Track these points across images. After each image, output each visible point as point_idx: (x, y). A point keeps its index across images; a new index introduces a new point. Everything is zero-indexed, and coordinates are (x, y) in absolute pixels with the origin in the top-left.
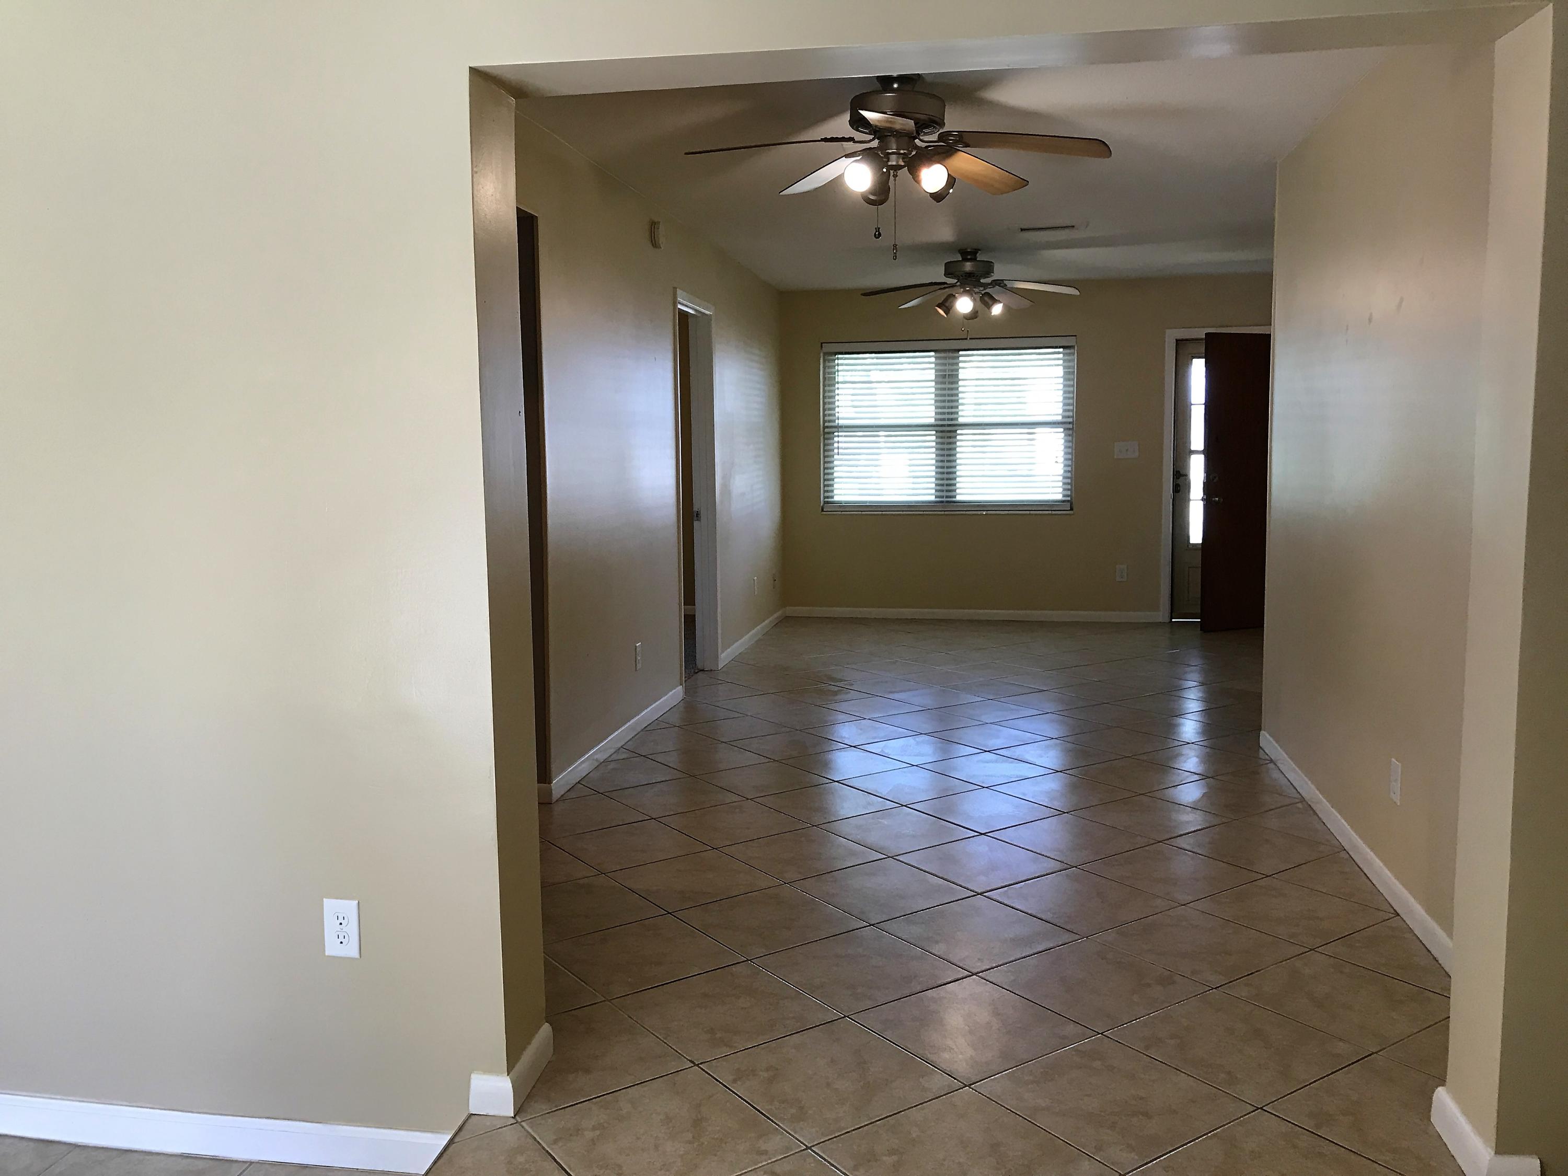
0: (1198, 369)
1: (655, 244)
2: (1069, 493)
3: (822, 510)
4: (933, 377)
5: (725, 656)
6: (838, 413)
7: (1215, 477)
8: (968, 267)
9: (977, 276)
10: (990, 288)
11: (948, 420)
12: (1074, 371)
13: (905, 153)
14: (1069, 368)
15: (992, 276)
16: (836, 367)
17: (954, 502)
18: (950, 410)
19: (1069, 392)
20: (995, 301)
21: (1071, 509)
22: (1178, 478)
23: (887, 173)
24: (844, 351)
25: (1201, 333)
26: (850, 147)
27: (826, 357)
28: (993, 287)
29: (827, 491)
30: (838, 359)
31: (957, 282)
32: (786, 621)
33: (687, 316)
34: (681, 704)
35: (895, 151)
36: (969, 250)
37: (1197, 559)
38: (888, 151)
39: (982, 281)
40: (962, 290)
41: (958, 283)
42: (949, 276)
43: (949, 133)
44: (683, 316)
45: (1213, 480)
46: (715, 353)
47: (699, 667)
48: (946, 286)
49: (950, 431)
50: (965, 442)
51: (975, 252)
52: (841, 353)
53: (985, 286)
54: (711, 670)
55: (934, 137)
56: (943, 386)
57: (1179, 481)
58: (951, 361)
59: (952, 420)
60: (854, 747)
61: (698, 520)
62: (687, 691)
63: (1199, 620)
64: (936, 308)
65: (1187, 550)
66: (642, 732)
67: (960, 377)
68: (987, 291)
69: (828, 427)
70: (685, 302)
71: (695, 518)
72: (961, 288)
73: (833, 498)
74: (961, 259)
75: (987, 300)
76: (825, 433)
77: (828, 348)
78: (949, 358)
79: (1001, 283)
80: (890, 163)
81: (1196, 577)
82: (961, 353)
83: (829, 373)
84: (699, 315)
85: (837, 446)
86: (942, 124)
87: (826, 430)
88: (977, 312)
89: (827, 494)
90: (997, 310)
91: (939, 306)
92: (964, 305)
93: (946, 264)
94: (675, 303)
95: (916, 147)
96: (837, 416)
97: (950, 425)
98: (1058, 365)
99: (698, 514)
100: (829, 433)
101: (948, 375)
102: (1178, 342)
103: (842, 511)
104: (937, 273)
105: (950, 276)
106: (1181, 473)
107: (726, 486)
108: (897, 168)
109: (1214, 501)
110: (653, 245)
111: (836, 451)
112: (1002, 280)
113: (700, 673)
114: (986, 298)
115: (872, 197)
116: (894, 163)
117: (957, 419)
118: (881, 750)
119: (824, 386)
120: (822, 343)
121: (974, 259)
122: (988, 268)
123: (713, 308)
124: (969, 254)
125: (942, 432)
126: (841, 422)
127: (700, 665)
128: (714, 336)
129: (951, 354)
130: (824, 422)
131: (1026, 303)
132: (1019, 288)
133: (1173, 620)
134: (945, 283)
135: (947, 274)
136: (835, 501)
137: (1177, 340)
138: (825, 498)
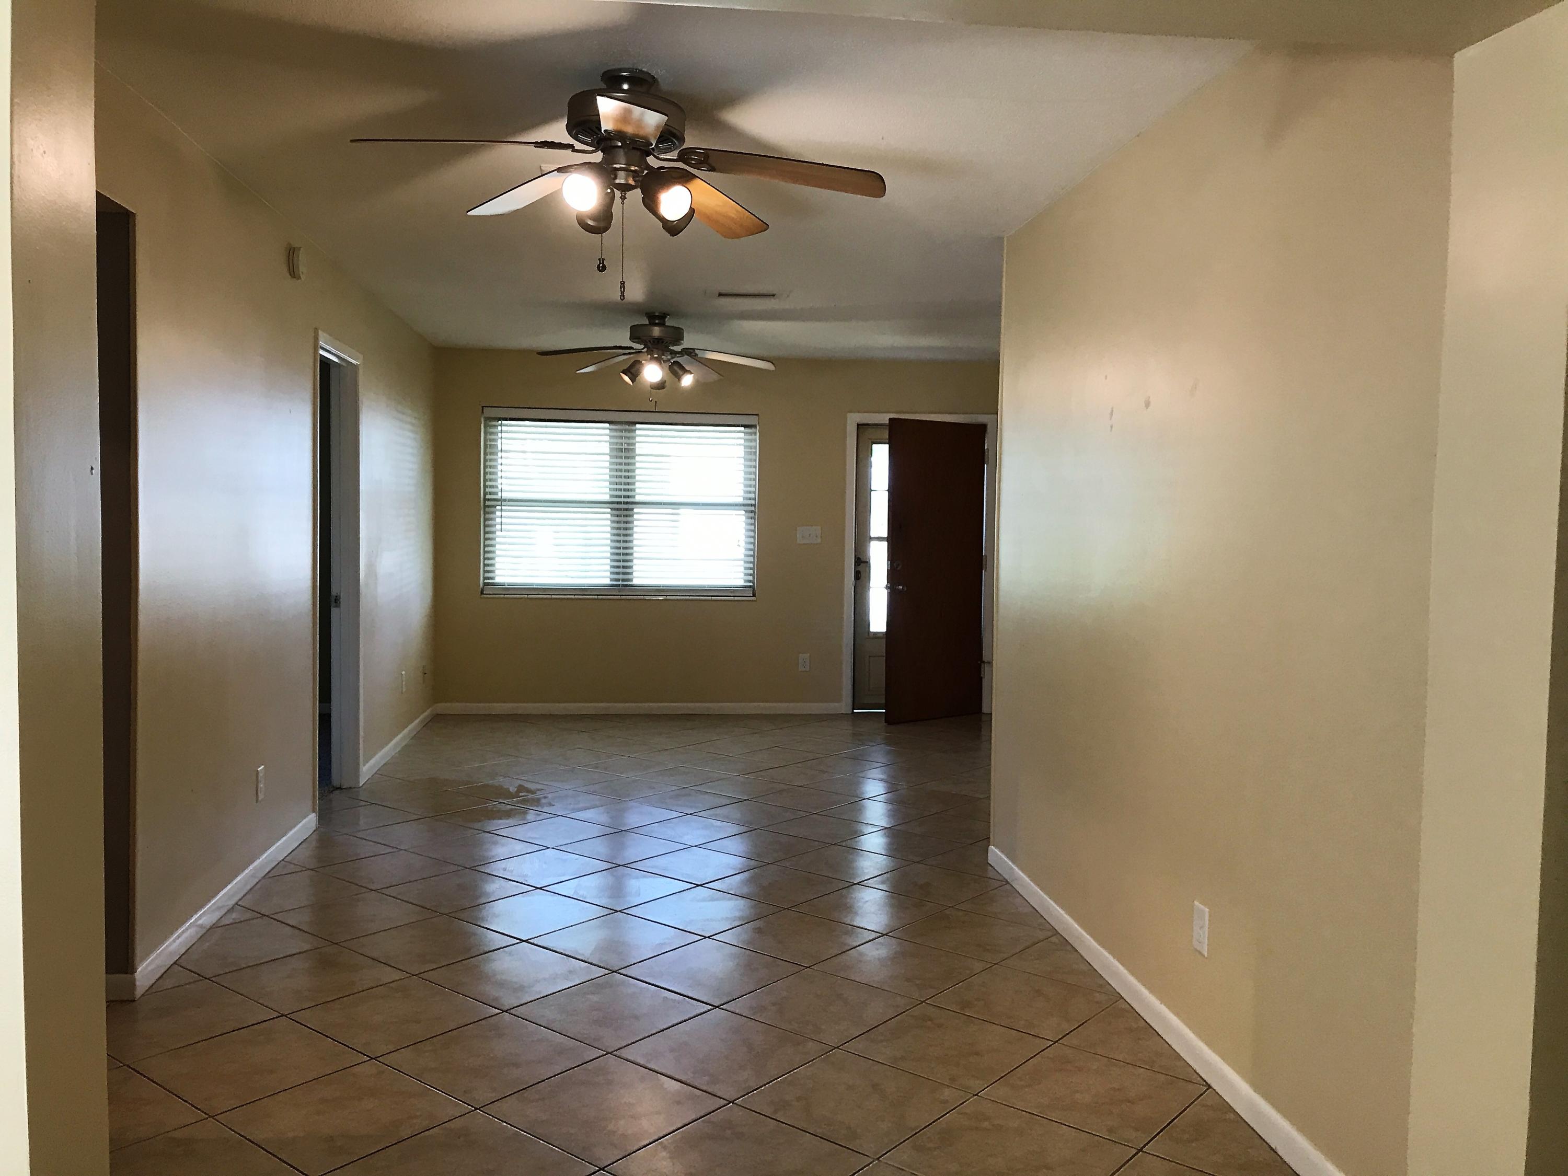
0: (880, 455)
1: (293, 273)
2: (751, 578)
3: (482, 593)
4: (608, 451)
5: (368, 769)
6: (501, 484)
7: (899, 565)
8: (656, 331)
9: (667, 342)
10: (678, 357)
11: (625, 497)
12: (756, 452)
13: (635, 170)
14: (751, 449)
15: (682, 344)
16: (499, 434)
17: (632, 586)
18: (627, 487)
19: (750, 473)
20: (686, 371)
21: (754, 595)
22: (859, 565)
23: (611, 195)
24: (508, 417)
25: (884, 418)
26: (567, 157)
27: (488, 422)
28: (683, 356)
29: (488, 572)
30: (501, 425)
31: (643, 349)
32: (437, 719)
33: (329, 365)
34: (314, 836)
35: (624, 166)
36: (657, 314)
37: (881, 648)
38: (615, 166)
39: (671, 348)
40: (649, 356)
41: (645, 349)
42: (634, 340)
43: (692, 150)
44: (325, 365)
45: (897, 567)
46: (361, 410)
47: (335, 785)
48: (632, 351)
49: (627, 510)
50: (642, 520)
51: (663, 317)
52: (506, 419)
53: (674, 353)
54: (350, 788)
55: (674, 155)
56: (619, 460)
57: (859, 568)
58: (628, 435)
59: (628, 497)
60: (541, 888)
61: (336, 606)
62: (321, 818)
63: (884, 711)
64: (622, 374)
65: (867, 638)
66: (263, 881)
67: (638, 452)
68: (675, 359)
69: (489, 500)
70: (328, 347)
71: (333, 604)
72: (648, 355)
73: (494, 579)
74: (648, 323)
75: (676, 370)
76: (485, 506)
77: (489, 412)
78: (626, 430)
79: (691, 353)
80: (617, 181)
81: (878, 668)
82: (638, 426)
83: (491, 440)
84: (344, 364)
85: (500, 521)
86: (682, 140)
87: (488, 503)
88: (665, 381)
89: (487, 575)
90: (687, 381)
91: (624, 372)
92: (652, 373)
93: (631, 327)
94: (316, 347)
95: (648, 167)
96: (500, 488)
97: (627, 503)
98: (740, 445)
99: (337, 600)
100: (489, 506)
101: (625, 449)
102: (860, 426)
103: (504, 594)
104: (623, 338)
105: (637, 340)
106: (862, 560)
107: (371, 566)
108: (625, 188)
109: (898, 589)
110: (290, 275)
111: (498, 527)
112: (694, 349)
113: (337, 792)
114: (676, 368)
115: (590, 223)
116: (622, 181)
117: (634, 497)
118: (573, 892)
119: (485, 454)
120: (483, 407)
121: (662, 324)
122: (677, 335)
123: (361, 356)
124: (657, 318)
125: (618, 509)
126: (505, 495)
127: (336, 782)
128: (362, 391)
129: (627, 427)
130: (485, 494)
131: (714, 377)
132: (711, 359)
133: (855, 711)
134: (631, 348)
135: (633, 338)
136: (496, 583)
137: (858, 425)
138: (485, 578)
